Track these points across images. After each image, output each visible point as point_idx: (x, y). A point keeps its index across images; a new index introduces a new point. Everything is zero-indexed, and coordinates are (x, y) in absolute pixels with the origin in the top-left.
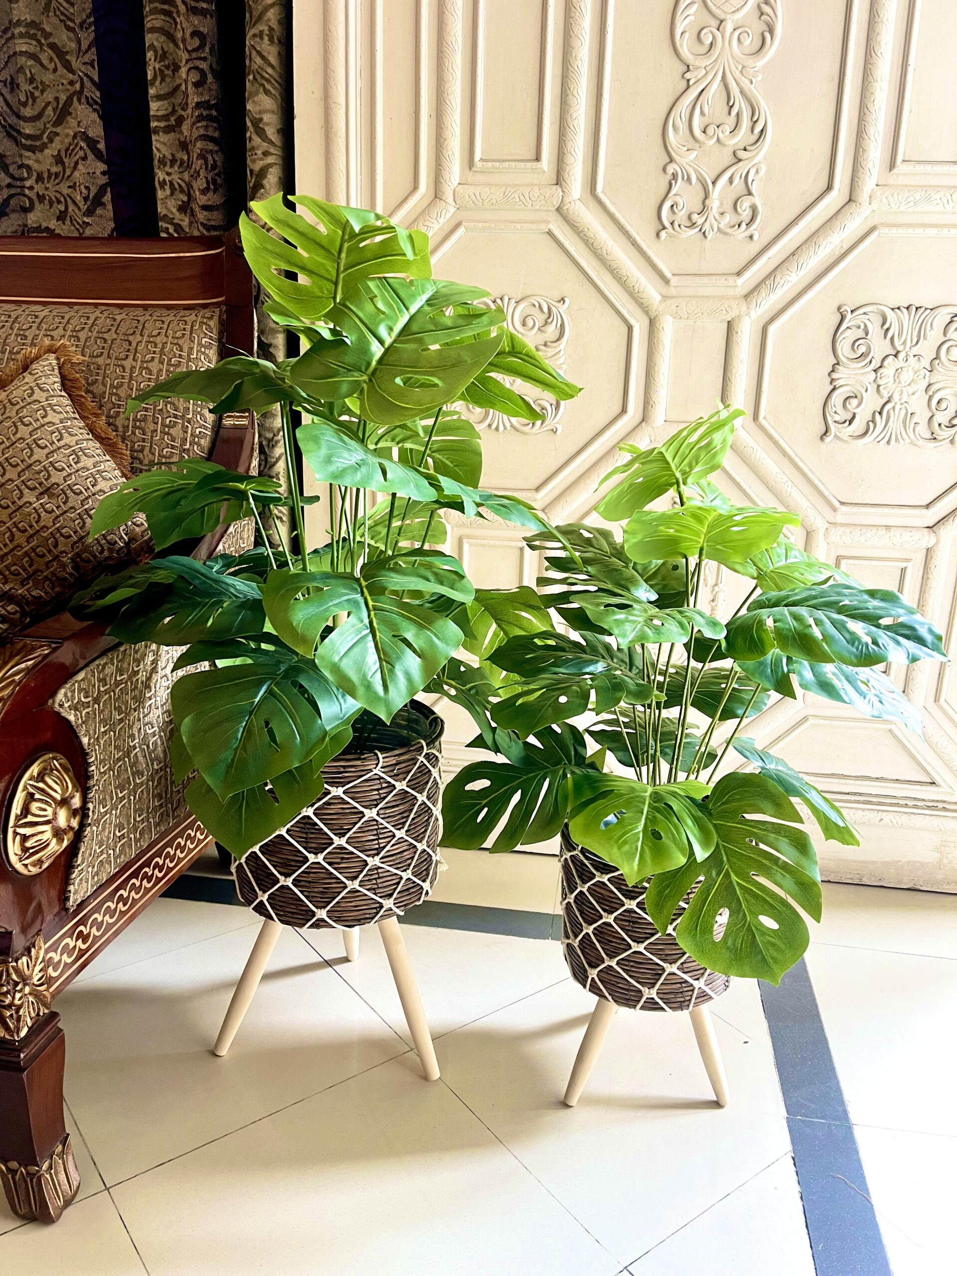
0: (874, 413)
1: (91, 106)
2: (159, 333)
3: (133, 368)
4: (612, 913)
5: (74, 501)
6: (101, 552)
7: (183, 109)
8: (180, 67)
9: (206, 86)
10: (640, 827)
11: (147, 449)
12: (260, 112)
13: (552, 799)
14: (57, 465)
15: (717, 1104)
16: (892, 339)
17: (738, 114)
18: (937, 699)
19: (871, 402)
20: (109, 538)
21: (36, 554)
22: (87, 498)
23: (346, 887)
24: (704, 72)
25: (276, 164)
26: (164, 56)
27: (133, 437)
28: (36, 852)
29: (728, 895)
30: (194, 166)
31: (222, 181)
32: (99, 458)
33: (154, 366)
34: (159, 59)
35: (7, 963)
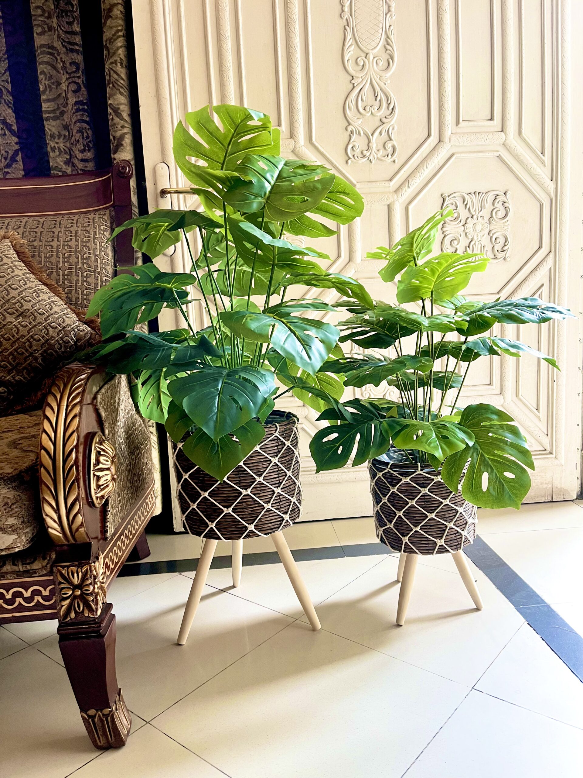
0: (466, 247)
1: (8, 105)
2: (72, 226)
3: (58, 246)
4: (414, 499)
5: (39, 318)
6: (60, 349)
7: (64, 107)
8: (61, 84)
9: (81, 93)
10: (434, 436)
11: (73, 292)
12: (118, 104)
13: (378, 434)
14: (26, 299)
15: (478, 609)
16: (469, 209)
17: (380, 101)
18: (517, 395)
19: (464, 242)
20: (65, 339)
21: (18, 353)
22: (48, 317)
23: (264, 508)
24: (361, 79)
25: (129, 133)
26: (51, 77)
27: (63, 285)
28: (103, 489)
29: (485, 465)
30: (73, 138)
31: (93, 145)
32: (49, 295)
33: (73, 244)
34: (47, 79)
35: (89, 564)
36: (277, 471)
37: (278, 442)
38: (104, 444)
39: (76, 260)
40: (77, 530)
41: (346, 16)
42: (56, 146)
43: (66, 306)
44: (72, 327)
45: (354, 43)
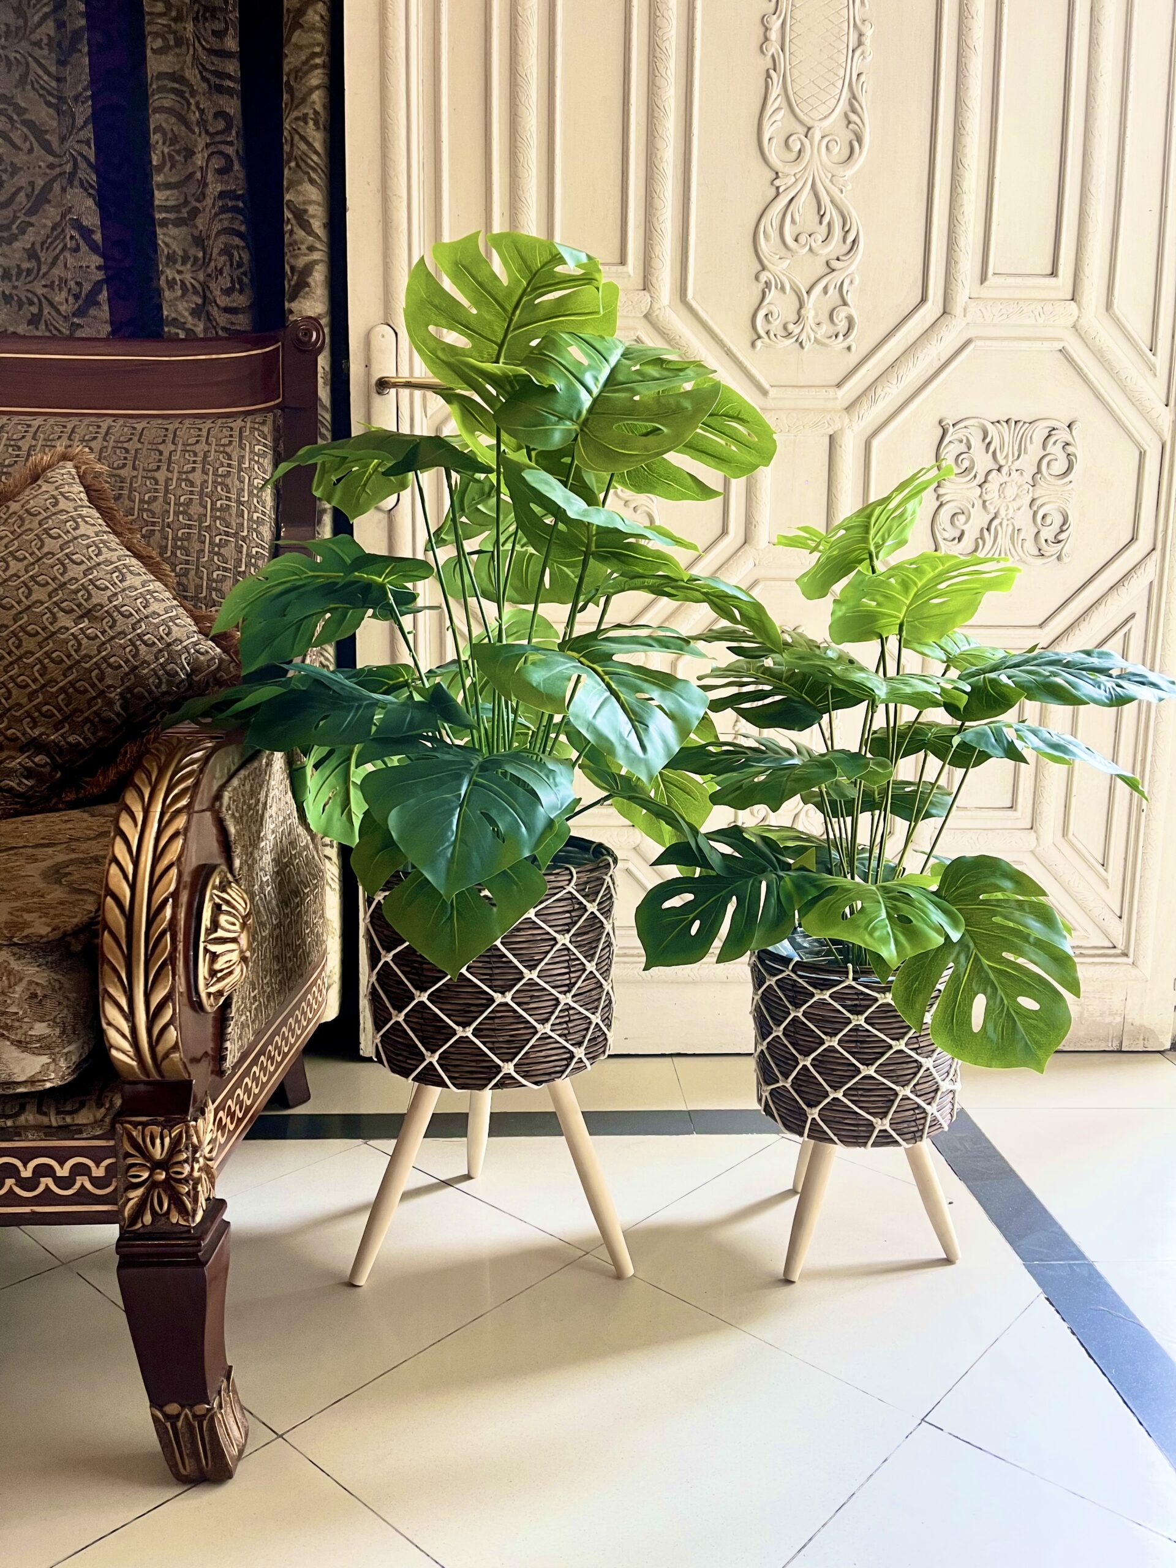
0: (982, 529)
1: (86, 190)
2: (198, 442)
3: (168, 480)
4: (836, 1035)
5: (121, 624)
6: (158, 686)
7: (198, 200)
8: (194, 153)
9: (232, 174)
10: (884, 914)
11: (193, 573)
12: (304, 203)
13: (773, 901)
14: (98, 583)
15: (948, 1261)
16: (994, 453)
17: (829, 224)
18: (1065, 833)
19: (979, 519)
20: (168, 668)
21: (76, 690)
22: (139, 621)
23: (536, 1032)
24: (793, 179)
25: (322, 261)
26: (174, 140)
27: (173, 559)
28: (222, 978)
29: (982, 980)
30: (212, 264)
31: (251, 281)
32: (144, 577)
33: (197, 477)
34: (168, 143)
35: (186, 1122)
36: (567, 961)
37: (573, 904)
38: (229, 891)
39: (201, 510)
40: (167, 1055)
41: (772, 50)
42: (178, 277)
43: (175, 602)
44: (185, 644)
45: (785, 105)
